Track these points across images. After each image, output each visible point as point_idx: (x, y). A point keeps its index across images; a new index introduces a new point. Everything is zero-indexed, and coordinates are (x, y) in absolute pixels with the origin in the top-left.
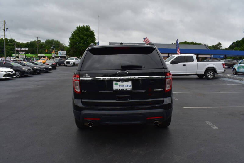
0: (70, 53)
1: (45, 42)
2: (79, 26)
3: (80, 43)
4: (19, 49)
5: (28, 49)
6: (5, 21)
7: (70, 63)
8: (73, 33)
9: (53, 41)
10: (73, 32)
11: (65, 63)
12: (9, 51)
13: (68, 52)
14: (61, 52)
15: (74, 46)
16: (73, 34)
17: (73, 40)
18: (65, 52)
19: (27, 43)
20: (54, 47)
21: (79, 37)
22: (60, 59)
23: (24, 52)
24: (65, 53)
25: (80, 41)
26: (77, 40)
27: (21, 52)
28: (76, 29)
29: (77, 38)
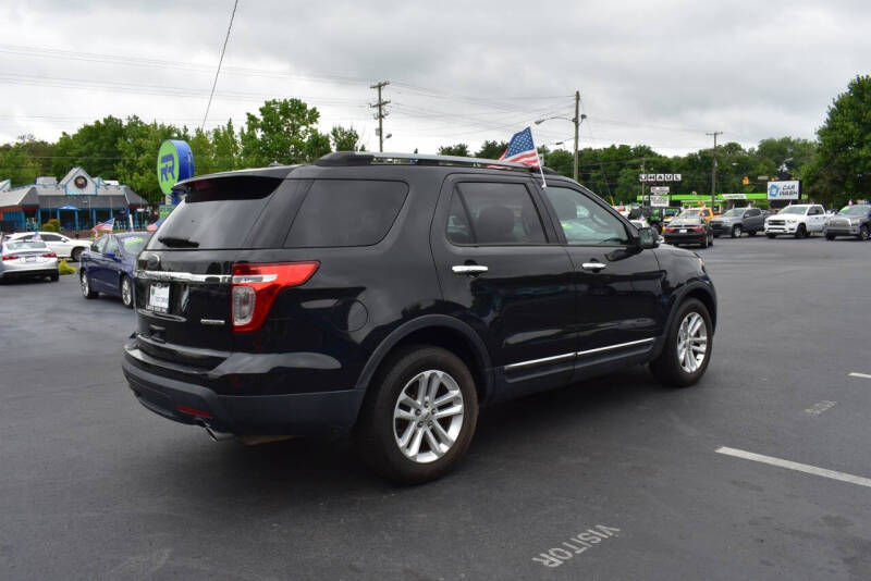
0: (817, 186)
1: (757, 149)
2: (858, 78)
3: (860, 146)
4: (652, 177)
5: (679, 176)
6: (578, 93)
7: (787, 227)
8: (833, 106)
9: (787, 142)
10: (836, 104)
11: (767, 226)
12: (631, 185)
13: (810, 184)
14: (781, 184)
15: (833, 158)
16: (832, 114)
17: (832, 137)
18: (796, 183)
19: (691, 155)
20: (788, 165)
21: (857, 120)
22: (748, 212)
23: (668, 188)
24: (793, 187)
25: (862, 136)
26: (851, 135)
27: (658, 188)
28: (848, 90)
29: (847, 128)
